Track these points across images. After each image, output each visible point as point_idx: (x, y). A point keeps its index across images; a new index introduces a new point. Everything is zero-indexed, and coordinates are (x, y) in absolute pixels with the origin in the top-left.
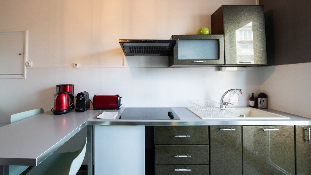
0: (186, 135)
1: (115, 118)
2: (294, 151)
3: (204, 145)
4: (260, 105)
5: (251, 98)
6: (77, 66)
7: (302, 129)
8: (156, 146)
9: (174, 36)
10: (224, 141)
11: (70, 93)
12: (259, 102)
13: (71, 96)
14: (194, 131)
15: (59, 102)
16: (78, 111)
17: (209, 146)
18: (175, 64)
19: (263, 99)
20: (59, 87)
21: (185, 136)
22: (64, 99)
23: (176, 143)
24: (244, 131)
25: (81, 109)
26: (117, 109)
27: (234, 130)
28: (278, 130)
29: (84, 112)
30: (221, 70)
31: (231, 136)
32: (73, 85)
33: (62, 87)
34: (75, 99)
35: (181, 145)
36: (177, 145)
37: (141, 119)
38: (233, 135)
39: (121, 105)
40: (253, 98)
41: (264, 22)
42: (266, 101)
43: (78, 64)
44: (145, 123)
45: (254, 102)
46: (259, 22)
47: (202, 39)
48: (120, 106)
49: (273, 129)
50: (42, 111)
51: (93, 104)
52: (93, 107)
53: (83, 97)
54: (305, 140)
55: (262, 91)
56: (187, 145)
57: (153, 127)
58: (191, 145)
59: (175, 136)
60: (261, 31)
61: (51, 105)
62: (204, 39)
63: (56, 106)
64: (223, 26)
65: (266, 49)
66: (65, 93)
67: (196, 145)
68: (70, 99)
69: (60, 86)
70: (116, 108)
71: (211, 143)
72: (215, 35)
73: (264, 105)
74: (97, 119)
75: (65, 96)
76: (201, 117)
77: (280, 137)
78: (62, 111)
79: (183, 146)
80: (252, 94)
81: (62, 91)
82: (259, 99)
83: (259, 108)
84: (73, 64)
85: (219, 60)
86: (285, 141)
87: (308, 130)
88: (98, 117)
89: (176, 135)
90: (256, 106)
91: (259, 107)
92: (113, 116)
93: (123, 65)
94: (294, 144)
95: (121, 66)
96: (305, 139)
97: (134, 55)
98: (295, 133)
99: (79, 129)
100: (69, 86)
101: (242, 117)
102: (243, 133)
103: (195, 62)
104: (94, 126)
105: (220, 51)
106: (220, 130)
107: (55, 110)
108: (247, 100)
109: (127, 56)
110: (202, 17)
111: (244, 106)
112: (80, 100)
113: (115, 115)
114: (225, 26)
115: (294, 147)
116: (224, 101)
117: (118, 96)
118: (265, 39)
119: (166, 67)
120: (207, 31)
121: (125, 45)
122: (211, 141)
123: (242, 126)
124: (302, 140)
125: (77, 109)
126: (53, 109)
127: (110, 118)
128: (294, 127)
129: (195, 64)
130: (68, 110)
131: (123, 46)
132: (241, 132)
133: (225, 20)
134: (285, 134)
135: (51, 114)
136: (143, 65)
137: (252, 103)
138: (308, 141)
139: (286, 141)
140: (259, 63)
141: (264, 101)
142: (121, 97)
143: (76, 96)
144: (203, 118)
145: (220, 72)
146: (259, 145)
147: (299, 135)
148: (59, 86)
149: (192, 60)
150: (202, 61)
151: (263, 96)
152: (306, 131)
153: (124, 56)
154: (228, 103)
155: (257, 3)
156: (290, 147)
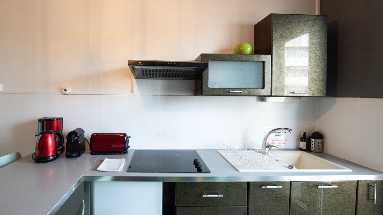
0: (218, 194)
1: (122, 170)
2: (355, 212)
3: (240, 207)
4: (313, 148)
5: (302, 138)
6: (67, 92)
7: (366, 186)
8: (177, 208)
9: (203, 56)
10: (266, 200)
11: (58, 132)
12: (312, 144)
13: (59, 135)
14: (228, 189)
15: (42, 145)
16: (69, 156)
17: (247, 207)
18: (204, 94)
19: (318, 140)
20: (41, 123)
21: (216, 196)
22: (50, 141)
23: (204, 204)
24: (292, 188)
25: (74, 155)
26: (124, 154)
27: (281, 187)
28: (336, 187)
29: (79, 157)
30: (265, 101)
31: (276, 195)
32: (62, 118)
33: (46, 122)
34: (66, 141)
35: (211, 207)
36: (205, 207)
37: (158, 172)
38: (279, 194)
39: (129, 147)
40: (304, 138)
41: (326, 38)
42: (321, 143)
43: (69, 89)
44: (163, 178)
45: (305, 143)
46: (319, 39)
47: (242, 60)
48: (127, 149)
49: (330, 185)
50: (18, 157)
51: (90, 145)
52: (91, 149)
53: (76, 138)
54: (369, 199)
55: (317, 130)
56: (219, 207)
57: (174, 183)
58: (223, 206)
59: (204, 196)
60: (321, 51)
61: (32, 149)
62: (245, 60)
63: (38, 150)
64: (271, 42)
65: (326, 75)
66: (51, 133)
67: (229, 206)
68: (57, 137)
69: (44, 121)
70: (123, 151)
71: (250, 204)
72: (259, 55)
73: (319, 148)
74: (96, 172)
75: (52, 136)
76: (238, 169)
77: (338, 195)
78: (48, 159)
79: (213, 207)
80: (304, 133)
81: (46, 129)
82: (313, 140)
83: (312, 152)
84: (61, 89)
85: (263, 89)
86: (344, 201)
87: (374, 187)
88: (98, 169)
89: (204, 194)
90: (308, 149)
91: (312, 150)
92: (120, 166)
93: (132, 92)
94: (355, 204)
95: (130, 93)
96: (370, 197)
97: (148, 78)
98: (358, 191)
99: (74, 189)
100: (55, 121)
101: (290, 168)
102: (292, 191)
103: (231, 92)
104: (93, 182)
105: (266, 78)
106: (263, 187)
107: (37, 157)
108: (297, 140)
109: (137, 79)
110: (242, 27)
111: (292, 148)
112: (73, 141)
113: (121, 164)
114: (273, 43)
115: (355, 207)
116: (267, 142)
117: (125, 135)
118: (326, 63)
119: (192, 96)
120: (249, 49)
121: (135, 68)
122: (250, 201)
123: (291, 182)
124: (365, 199)
125: (68, 154)
126: (35, 154)
127: (116, 171)
128: (356, 183)
129: (232, 94)
130: (55, 156)
131: (133, 69)
132: (289, 190)
133: (274, 34)
134: (345, 191)
135: (32, 162)
136: (159, 92)
137: (303, 145)
138: (373, 200)
139: (346, 200)
140: (316, 95)
141: (319, 143)
142: (129, 137)
143: (67, 136)
144: (240, 171)
145: (263, 103)
146: (310, 206)
147: (362, 191)
148: (42, 121)
149: (228, 88)
150: (241, 92)
151: (318, 136)
152: (371, 187)
153: (134, 80)
154: (272, 146)
155: (317, 12)
156: (350, 207)
